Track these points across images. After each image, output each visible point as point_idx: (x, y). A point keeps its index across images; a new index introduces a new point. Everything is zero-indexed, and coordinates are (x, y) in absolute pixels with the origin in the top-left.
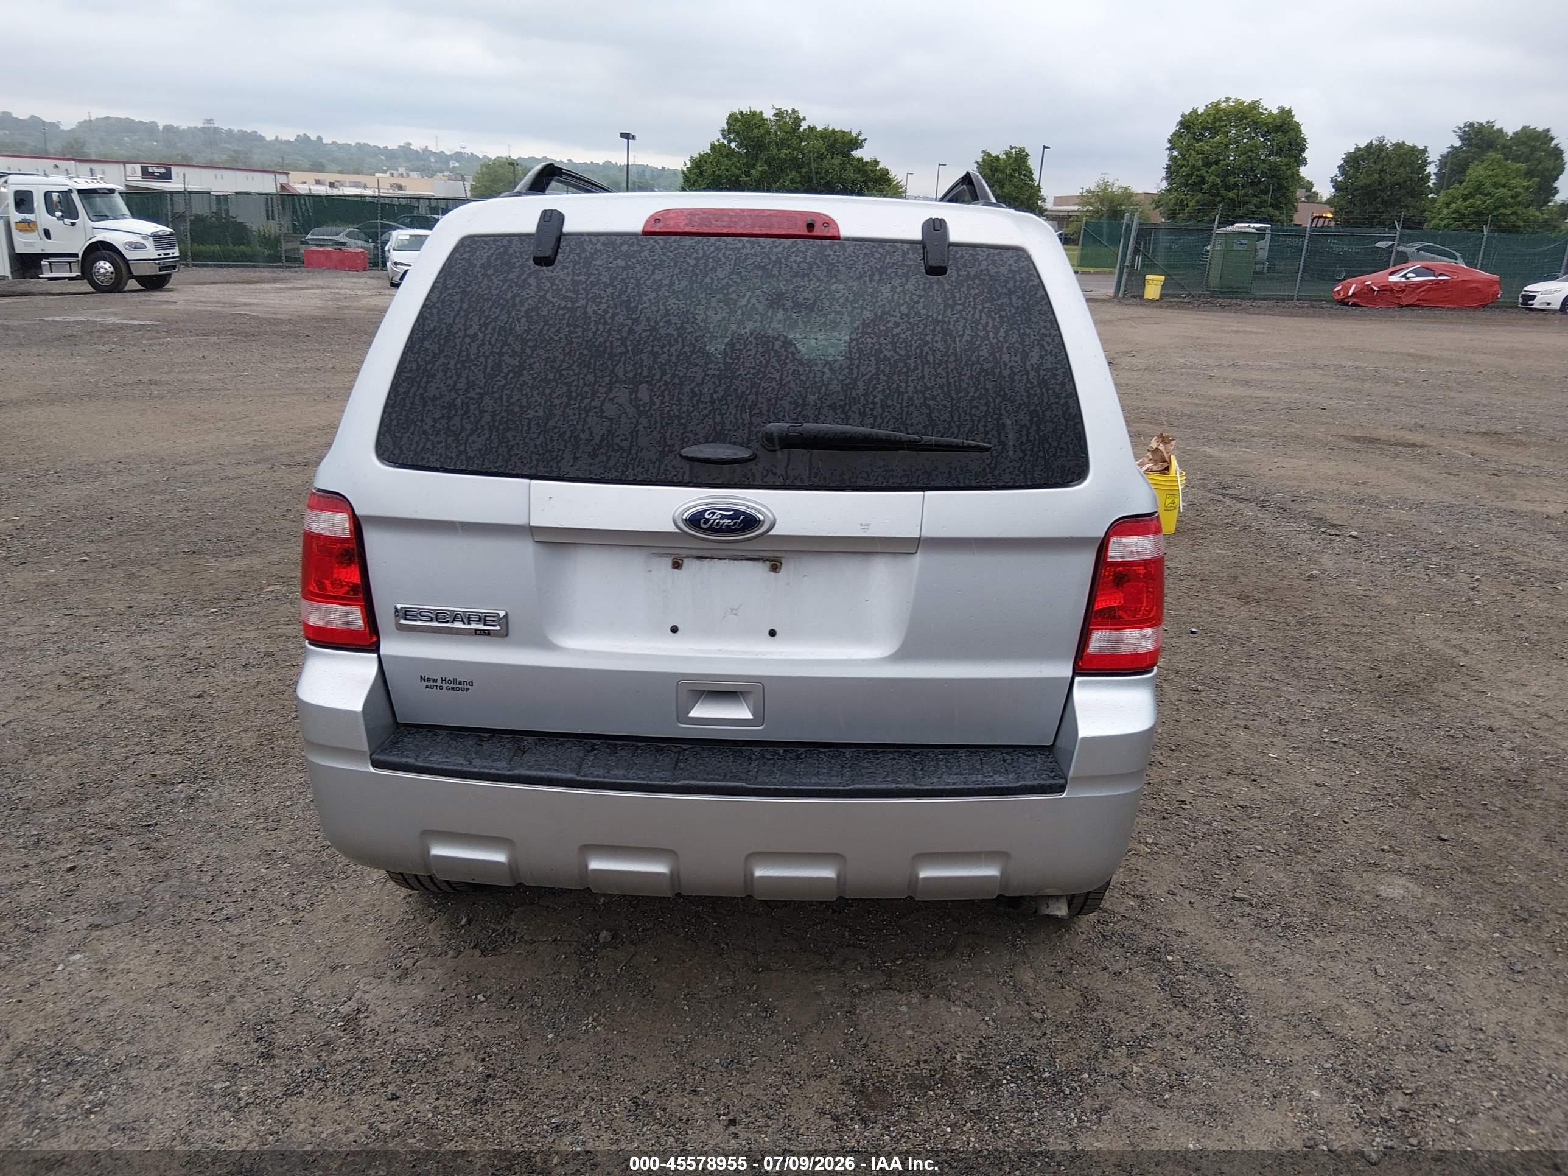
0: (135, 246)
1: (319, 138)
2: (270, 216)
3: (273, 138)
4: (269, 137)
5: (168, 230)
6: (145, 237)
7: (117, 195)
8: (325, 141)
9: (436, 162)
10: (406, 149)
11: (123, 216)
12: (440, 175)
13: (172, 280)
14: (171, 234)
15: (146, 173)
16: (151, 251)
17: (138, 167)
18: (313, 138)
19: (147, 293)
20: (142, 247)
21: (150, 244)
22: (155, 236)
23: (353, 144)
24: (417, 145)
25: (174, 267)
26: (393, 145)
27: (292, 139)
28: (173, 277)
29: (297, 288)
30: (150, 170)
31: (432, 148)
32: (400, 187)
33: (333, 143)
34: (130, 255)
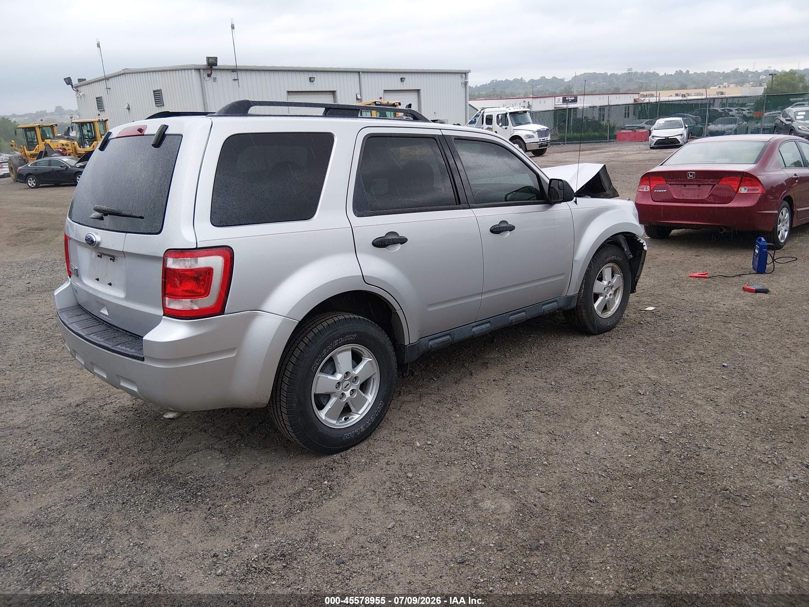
0: (530, 137)
1: (688, 71)
2: (627, 115)
3: (663, 74)
4: (661, 74)
5: (546, 128)
6: (534, 132)
7: (528, 113)
8: (690, 73)
9: (752, 77)
10: (736, 73)
11: (529, 123)
12: (748, 84)
13: (547, 151)
14: (547, 130)
15: (565, 100)
16: (536, 139)
17: (561, 98)
18: (684, 72)
19: (536, 158)
20: (533, 137)
21: (536, 135)
22: (539, 131)
23: (706, 73)
24: (742, 69)
25: (547, 145)
26: (728, 70)
27: (673, 74)
28: (547, 149)
29: (601, 152)
30: (567, 99)
31: (751, 69)
32: (722, 93)
33: (695, 73)
34: (527, 141)
